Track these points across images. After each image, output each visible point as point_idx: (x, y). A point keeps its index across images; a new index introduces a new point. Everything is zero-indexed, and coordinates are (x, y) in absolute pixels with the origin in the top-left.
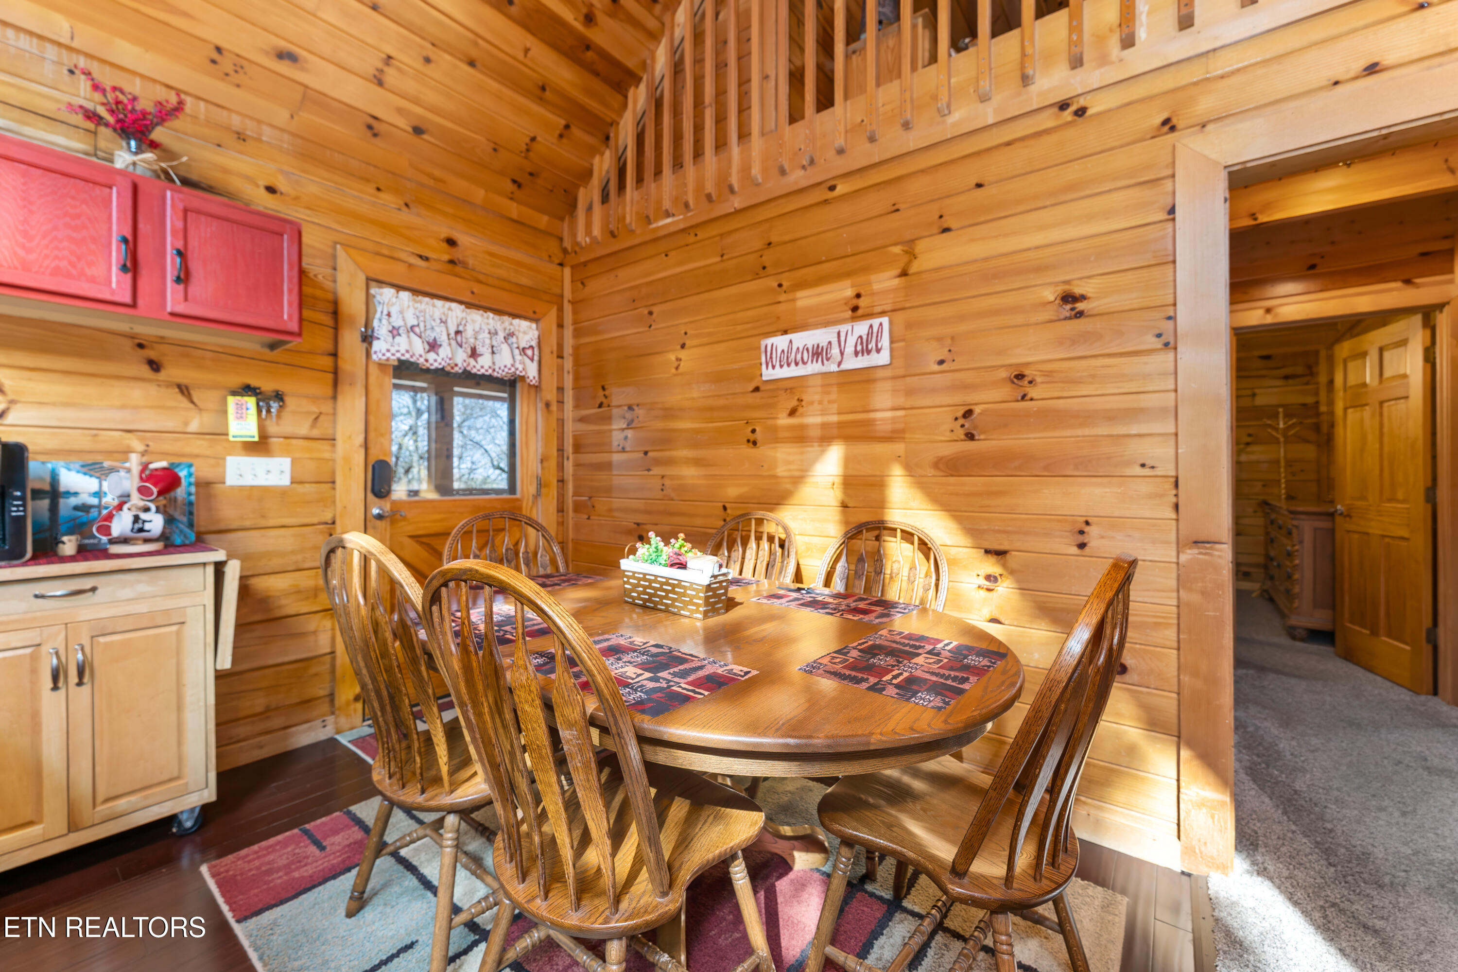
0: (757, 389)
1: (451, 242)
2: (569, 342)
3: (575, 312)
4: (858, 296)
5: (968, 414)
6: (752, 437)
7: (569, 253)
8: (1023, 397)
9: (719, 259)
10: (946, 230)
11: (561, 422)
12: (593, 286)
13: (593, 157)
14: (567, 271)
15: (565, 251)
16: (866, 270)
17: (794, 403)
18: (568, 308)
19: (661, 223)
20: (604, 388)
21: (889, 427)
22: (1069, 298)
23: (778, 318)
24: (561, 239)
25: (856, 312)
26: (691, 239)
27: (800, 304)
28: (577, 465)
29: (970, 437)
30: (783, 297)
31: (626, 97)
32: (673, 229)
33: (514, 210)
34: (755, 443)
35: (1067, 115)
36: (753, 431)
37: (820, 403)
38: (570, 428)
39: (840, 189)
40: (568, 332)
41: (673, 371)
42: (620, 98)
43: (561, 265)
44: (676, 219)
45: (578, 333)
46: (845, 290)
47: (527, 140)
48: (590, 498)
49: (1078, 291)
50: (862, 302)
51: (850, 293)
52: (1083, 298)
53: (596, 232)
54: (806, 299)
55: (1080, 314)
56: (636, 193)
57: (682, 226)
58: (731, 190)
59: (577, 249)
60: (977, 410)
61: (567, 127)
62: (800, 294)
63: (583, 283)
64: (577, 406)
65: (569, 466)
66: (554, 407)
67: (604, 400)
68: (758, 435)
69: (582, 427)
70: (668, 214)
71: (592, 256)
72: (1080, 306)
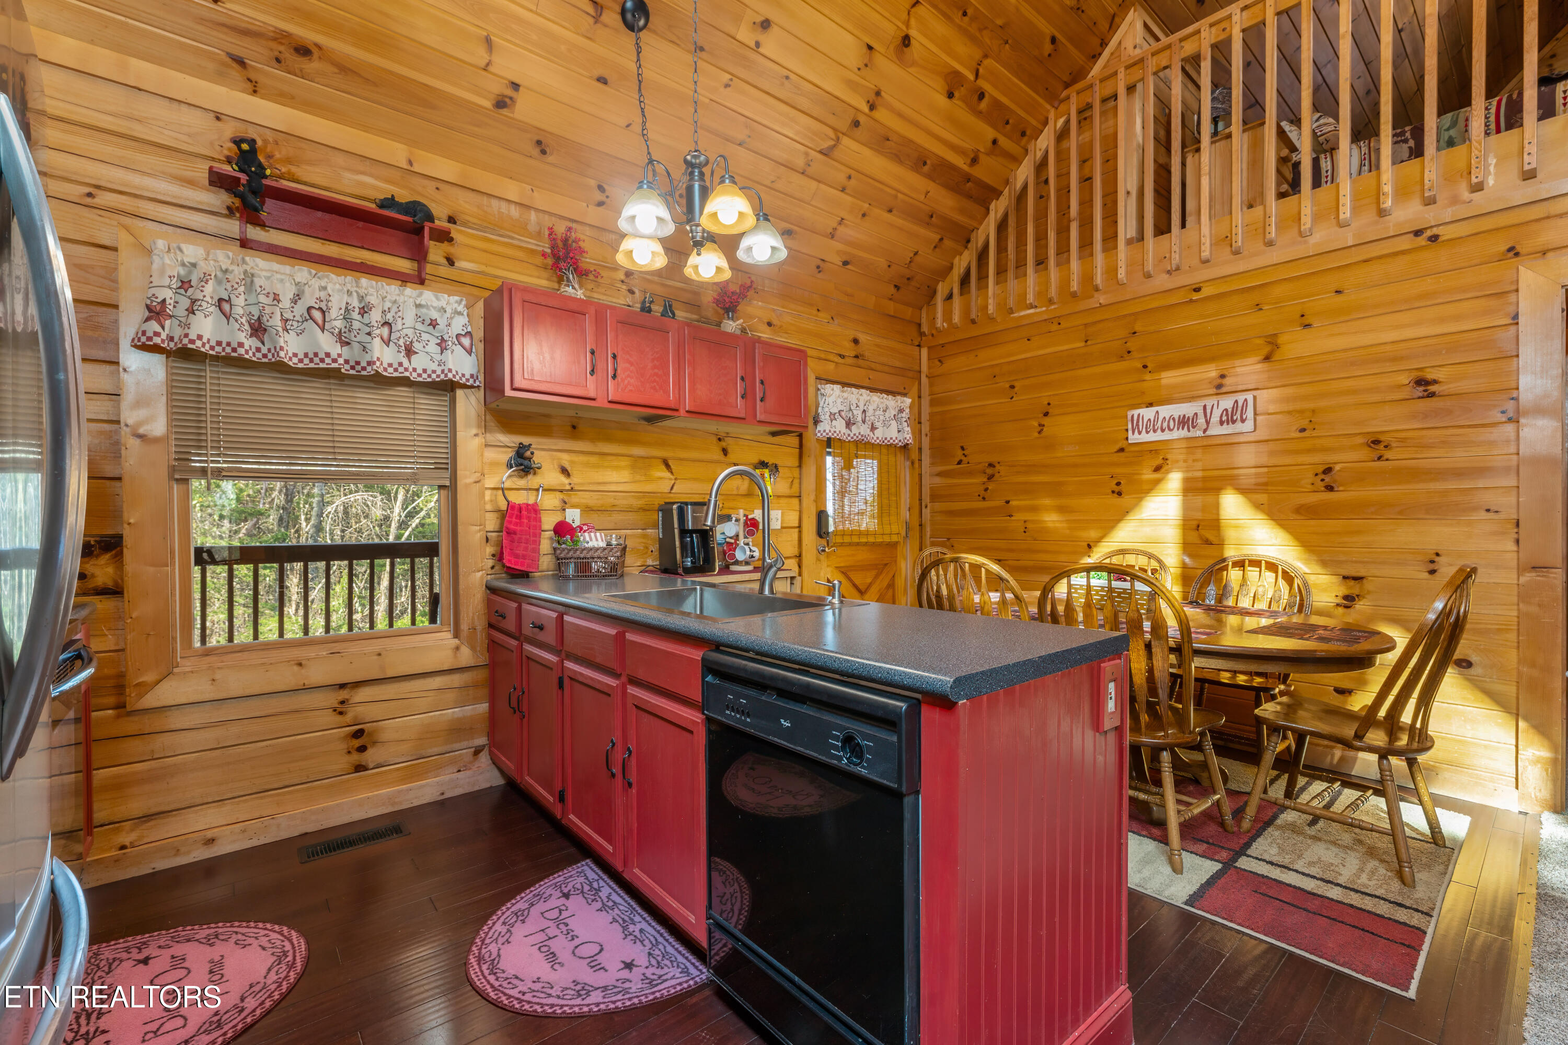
0: (1122, 450)
1: (856, 341)
2: (926, 410)
3: (931, 385)
4: (1223, 376)
5: (1328, 471)
6: (1117, 489)
7: (925, 335)
8: (1380, 458)
9: (1083, 344)
10: (1308, 326)
11: (920, 475)
12: (950, 364)
13: (955, 257)
14: (924, 352)
15: (922, 334)
16: (1233, 355)
17: (1159, 461)
18: (924, 380)
19: (1022, 313)
20: (963, 448)
21: (1253, 481)
22: (1421, 382)
23: (1143, 393)
24: (920, 325)
25: (1219, 388)
26: (1055, 327)
27: (1164, 382)
28: (933, 512)
29: (1330, 488)
30: (1148, 377)
31: (988, 209)
32: (1036, 319)
33: (892, 308)
34: (1120, 494)
35: (1422, 241)
36: (1118, 484)
37: (1185, 461)
38: (926, 481)
39: (1207, 291)
40: (925, 402)
41: (1036, 434)
42: (983, 209)
43: (919, 346)
44: (1038, 310)
45: (933, 403)
46: (1210, 372)
47: (912, 255)
48: (949, 539)
49: (1430, 376)
50: (1227, 381)
51: (1214, 374)
52: (1435, 382)
53: (956, 319)
54: (1169, 378)
55: (1432, 395)
56: (997, 287)
57: (1046, 317)
58: (1097, 289)
59: (934, 332)
60: (1337, 467)
61: (941, 239)
62: (1164, 374)
63: (940, 361)
64: (933, 464)
65: (927, 513)
66: (917, 465)
67: (963, 458)
68: (1122, 488)
69: (938, 480)
70: (1031, 306)
71: (951, 339)
72: (1432, 388)
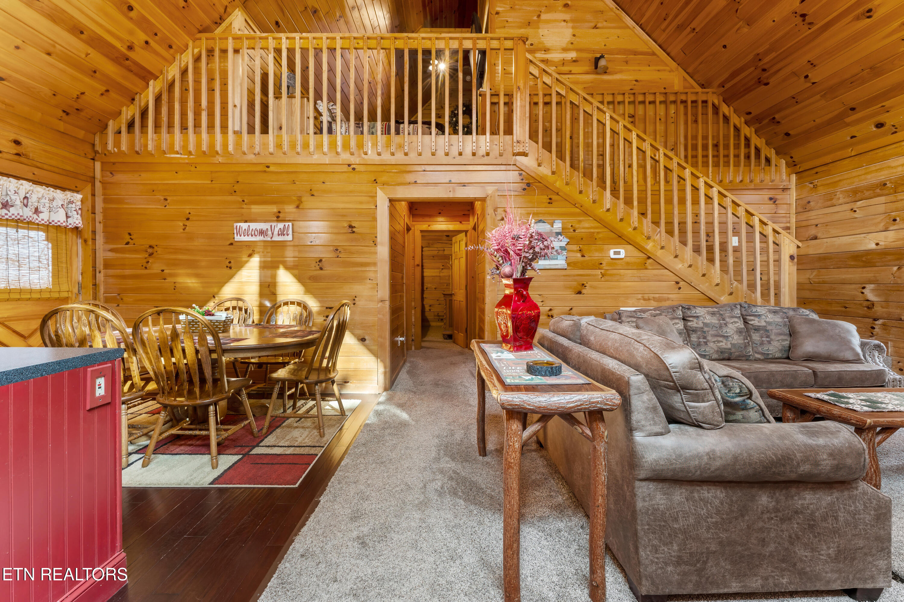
0: (231, 244)
1: (17, 142)
3: (104, 188)
4: (279, 212)
5: (320, 261)
6: (229, 265)
7: (99, 153)
8: (338, 257)
9: (210, 182)
10: (313, 195)
11: (94, 251)
12: (121, 177)
13: (123, 106)
14: (98, 165)
15: (96, 152)
16: (283, 203)
17: (250, 252)
18: (98, 185)
19: (173, 156)
20: (130, 234)
21: (292, 264)
22: (351, 227)
23: (242, 215)
24: (94, 145)
25: (278, 218)
26: (193, 169)
27: (253, 210)
28: (106, 276)
29: (321, 269)
30: (245, 206)
31: (148, 84)
32: (181, 161)
33: (61, 126)
34: (230, 268)
35: (350, 169)
36: (230, 262)
37: (263, 252)
38: (101, 255)
39: (272, 169)
40: (99, 199)
41: (182, 230)
42: (144, 83)
43: (93, 159)
44: (182, 156)
45: (105, 201)
46: (274, 209)
47: (78, 93)
48: (119, 294)
49: (353, 225)
50: (281, 215)
51: (275, 210)
52: (355, 227)
53: (124, 147)
54: (256, 209)
55: (354, 232)
56: (155, 135)
57: (187, 161)
58: (217, 153)
59: (106, 153)
60: (324, 260)
61: (107, 91)
62: (253, 207)
63: (111, 173)
64: (106, 243)
65: (101, 276)
66: (90, 242)
67: (130, 241)
68: (232, 265)
69: (110, 255)
70: (177, 153)
71: (121, 160)
72: (354, 229)
